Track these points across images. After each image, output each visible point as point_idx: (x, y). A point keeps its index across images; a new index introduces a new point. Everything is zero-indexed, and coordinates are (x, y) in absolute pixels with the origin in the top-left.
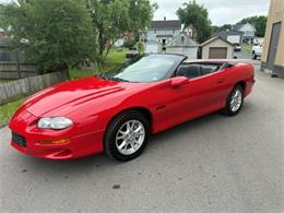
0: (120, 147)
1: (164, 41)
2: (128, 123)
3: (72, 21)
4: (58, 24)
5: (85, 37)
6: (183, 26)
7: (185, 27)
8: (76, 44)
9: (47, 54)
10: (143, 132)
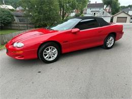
0: (45, 57)
1: (95, 14)
2: (49, 47)
3: (49, 4)
4: (43, 6)
5: (54, 12)
6: (105, 6)
7: (107, 7)
8: (50, 15)
9: (38, 19)
10: (57, 52)
